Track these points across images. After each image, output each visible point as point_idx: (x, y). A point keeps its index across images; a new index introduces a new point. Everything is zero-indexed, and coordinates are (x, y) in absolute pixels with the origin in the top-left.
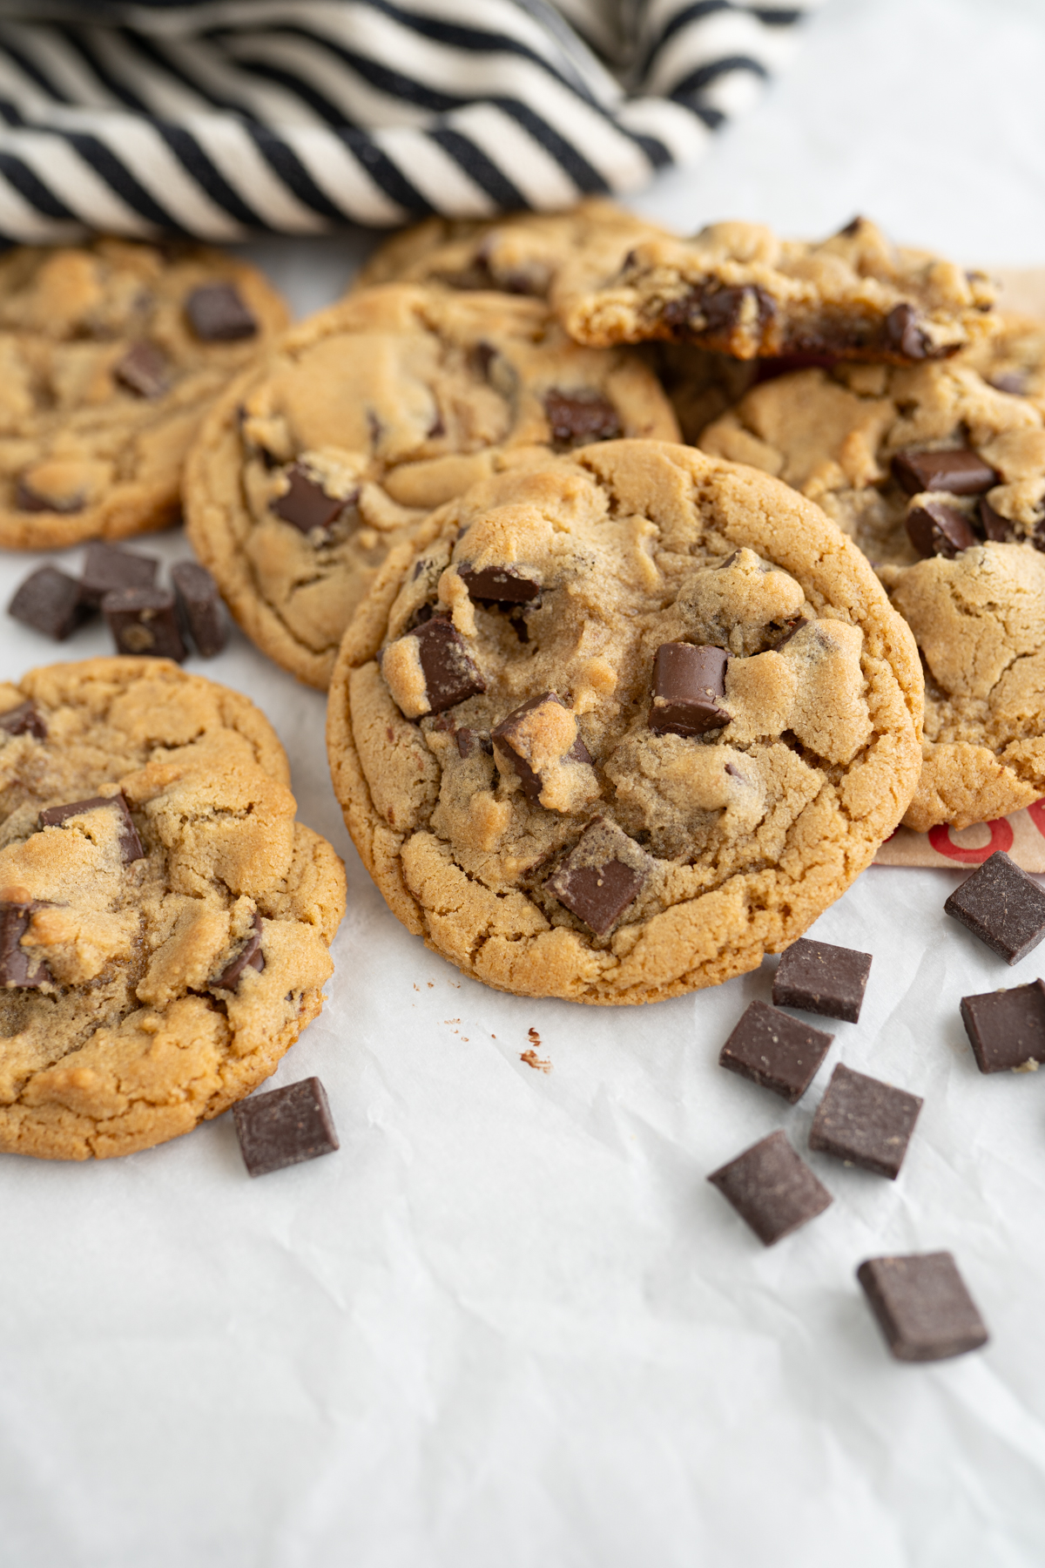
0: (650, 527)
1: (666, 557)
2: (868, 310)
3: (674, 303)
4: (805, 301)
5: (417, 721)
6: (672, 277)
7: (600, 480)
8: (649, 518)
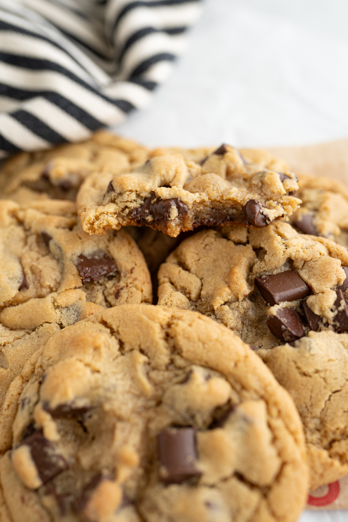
0: (142, 358)
1: (153, 374)
2: (235, 204)
3: (136, 209)
4: (202, 202)
5: (36, 491)
6: (133, 196)
7: (113, 332)
8: (142, 351)
